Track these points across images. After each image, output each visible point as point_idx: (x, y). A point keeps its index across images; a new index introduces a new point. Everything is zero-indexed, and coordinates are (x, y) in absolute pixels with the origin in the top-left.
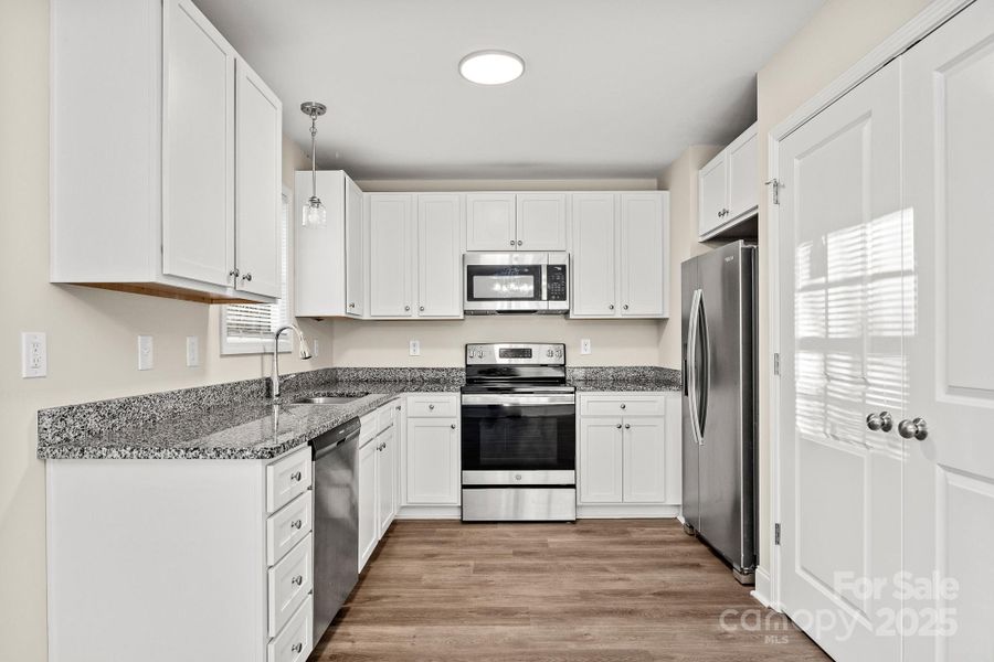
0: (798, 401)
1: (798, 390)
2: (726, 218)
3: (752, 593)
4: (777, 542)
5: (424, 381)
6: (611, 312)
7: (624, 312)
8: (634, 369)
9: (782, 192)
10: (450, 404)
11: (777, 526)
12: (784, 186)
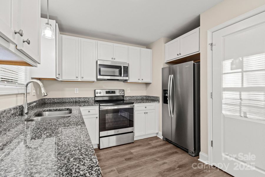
0: (223, 105)
1: (223, 102)
2: (179, 56)
3: (199, 160)
4: (212, 146)
5: (80, 102)
6: (138, 81)
7: (142, 81)
8: (141, 96)
9: (214, 47)
10: (95, 110)
11: (212, 141)
12: (215, 45)
